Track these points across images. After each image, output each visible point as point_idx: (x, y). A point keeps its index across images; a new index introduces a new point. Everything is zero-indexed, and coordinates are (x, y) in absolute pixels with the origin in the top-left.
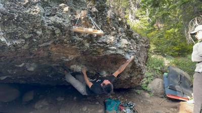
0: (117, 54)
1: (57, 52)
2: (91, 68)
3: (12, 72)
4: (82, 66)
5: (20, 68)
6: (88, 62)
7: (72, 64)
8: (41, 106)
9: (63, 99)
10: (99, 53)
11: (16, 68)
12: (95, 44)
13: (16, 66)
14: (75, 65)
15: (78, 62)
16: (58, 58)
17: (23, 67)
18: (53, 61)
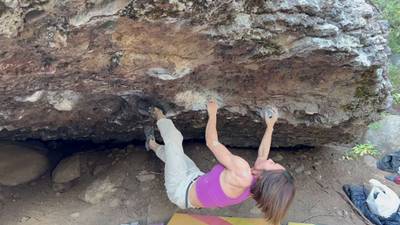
0: (338, 51)
1: (136, 50)
2: (236, 97)
3: (13, 116)
4: (208, 93)
5: (31, 104)
6: (228, 80)
7: (181, 90)
8: (99, 196)
9: (153, 177)
10: (277, 48)
11: (21, 105)
12: (271, 18)
13: (18, 99)
14: (189, 92)
15: (199, 80)
16: (141, 73)
17: (40, 101)
18: (126, 83)
